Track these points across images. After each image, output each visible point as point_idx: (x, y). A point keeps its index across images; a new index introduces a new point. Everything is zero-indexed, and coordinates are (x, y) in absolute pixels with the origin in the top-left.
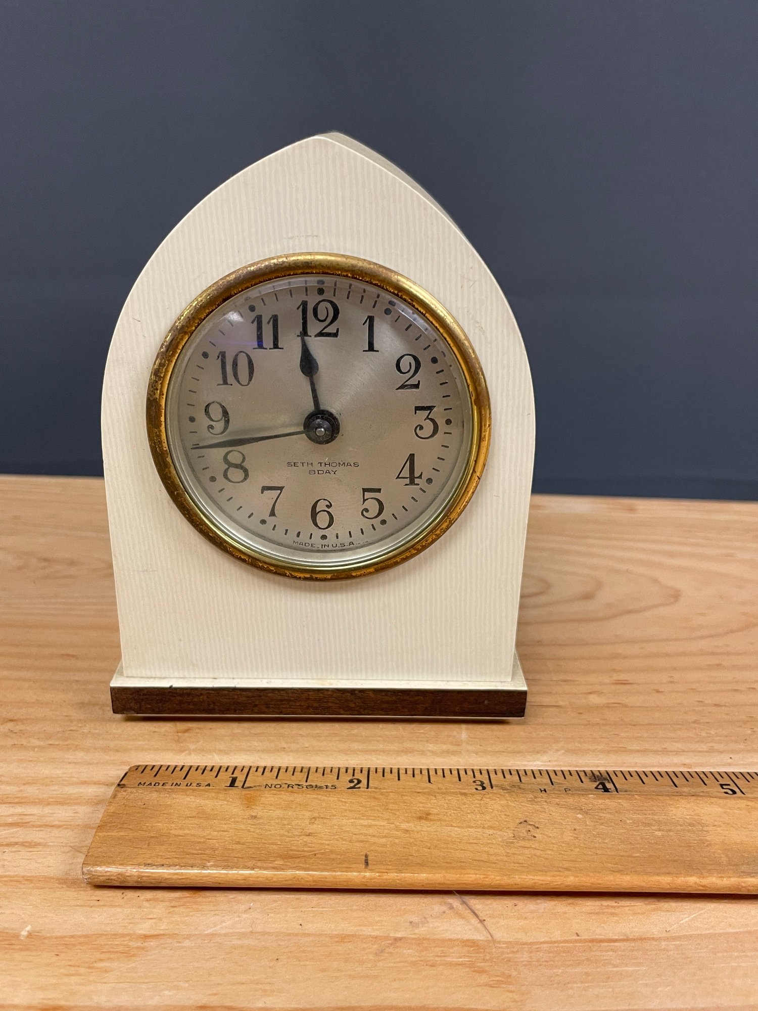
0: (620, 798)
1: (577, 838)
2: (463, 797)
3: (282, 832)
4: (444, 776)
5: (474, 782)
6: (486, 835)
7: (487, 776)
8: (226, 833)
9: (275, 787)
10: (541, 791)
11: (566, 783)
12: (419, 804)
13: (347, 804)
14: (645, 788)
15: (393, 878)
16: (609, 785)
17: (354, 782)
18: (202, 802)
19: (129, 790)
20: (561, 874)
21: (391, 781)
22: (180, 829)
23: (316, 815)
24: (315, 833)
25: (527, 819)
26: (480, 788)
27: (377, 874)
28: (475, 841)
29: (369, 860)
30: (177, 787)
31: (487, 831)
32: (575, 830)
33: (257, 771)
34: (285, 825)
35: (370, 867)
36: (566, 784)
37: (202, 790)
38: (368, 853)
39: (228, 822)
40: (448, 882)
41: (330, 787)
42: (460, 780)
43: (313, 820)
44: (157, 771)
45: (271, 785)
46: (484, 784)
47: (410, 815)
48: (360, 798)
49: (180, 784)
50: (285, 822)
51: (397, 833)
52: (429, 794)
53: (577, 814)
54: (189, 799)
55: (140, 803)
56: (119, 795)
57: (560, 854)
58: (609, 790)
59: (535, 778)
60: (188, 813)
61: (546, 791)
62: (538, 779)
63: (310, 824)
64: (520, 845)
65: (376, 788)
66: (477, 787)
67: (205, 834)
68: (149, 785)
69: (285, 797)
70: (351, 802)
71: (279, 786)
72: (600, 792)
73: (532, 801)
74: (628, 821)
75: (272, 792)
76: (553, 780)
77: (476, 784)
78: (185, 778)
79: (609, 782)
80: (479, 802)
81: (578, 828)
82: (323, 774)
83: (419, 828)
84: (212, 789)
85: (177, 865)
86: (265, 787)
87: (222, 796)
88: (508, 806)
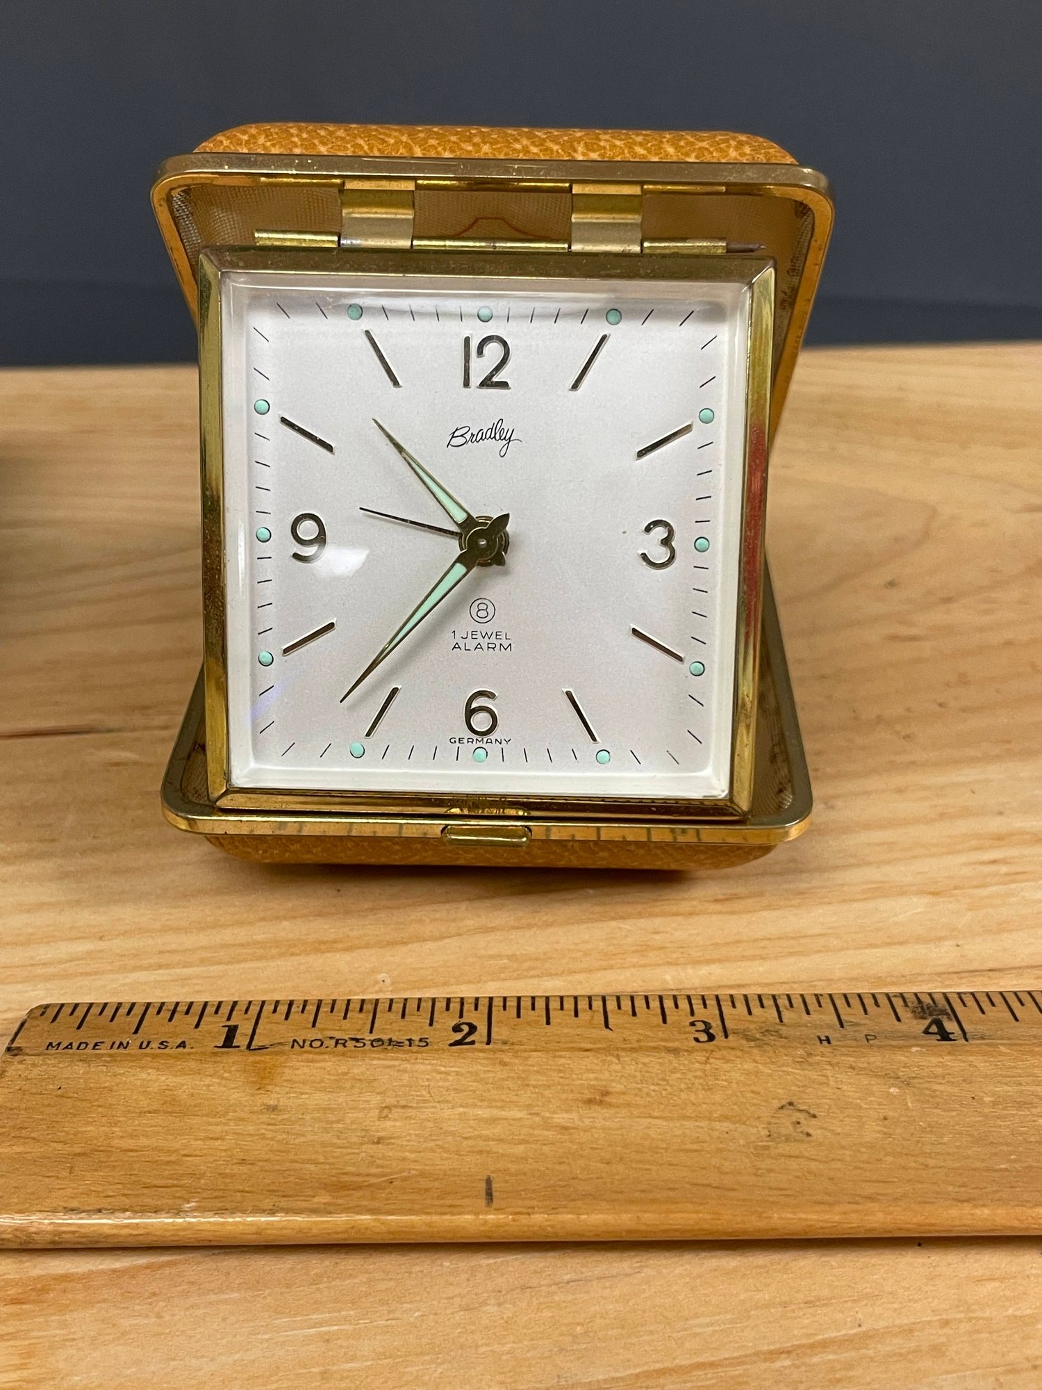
0: (971, 1053)
1: (890, 1135)
2: (671, 1057)
3: (327, 1137)
4: (634, 1014)
5: (692, 1024)
6: (715, 1134)
7: (717, 1012)
8: (219, 1142)
9: (311, 1045)
10: (821, 1041)
11: (868, 1022)
12: (588, 1073)
13: (450, 1078)
14: (1020, 1029)
15: (540, 1221)
16: (950, 1026)
17: (461, 1030)
18: (172, 1080)
19: (29, 1059)
20: (859, 1207)
21: (532, 1026)
22: (132, 1136)
23: (390, 1101)
24: (391, 1138)
25: (794, 1099)
26: (704, 1037)
27: (510, 1217)
28: (695, 1147)
29: (493, 1189)
30: (122, 1051)
31: (717, 1125)
32: (885, 1119)
33: (275, 1011)
34: (332, 1122)
35: (496, 1203)
36: (868, 1025)
37: (169, 1055)
38: (492, 1175)
39: (223, 1120)
40: (643, 1228)
41: (417, 1043)
42: (665, 1021)
43: (385, 1110)
44: (82, 1014)
45: (304, 1041)
46: (710, 1028)
47: (571, 1097)
49: (128, 1043)
50: (331, 1117)
51: (547, 1133)
52: (607, 1052)
53: (889, 1088)
54: (144, 1075)
55: (51, 1087)
56: (11, 1071)
57: (856, 1168)
58: (951, 1036)
59: (808, 1013)
60: (144, 1103)
61: (829, 1042)
62: (815, 1016)
63: (379, 1118)
64: (780, 1151)
65: (505, 1043)
66: (697, 1035)
67: (177, 1146)
68: (67, 1047)
69: (329, 1065)
70: (457, 1073)
71: (318, 1043)
72: (933, 1040)
73: (804, 1062)
74: (987, 1099)
75: (305, 1056)
76: (843, 1017)
77: (693, 1028)
78: (136, 1032)
79: (949, 1019)
80: (702, 1066)
81: (891, 1114)
82: (403, 1016)
83: (588, 1121)
84: (189, 1054)
85: (127, 1210)
86: (293, 1047)
87: (209, 1068)
88: (757, 1073)
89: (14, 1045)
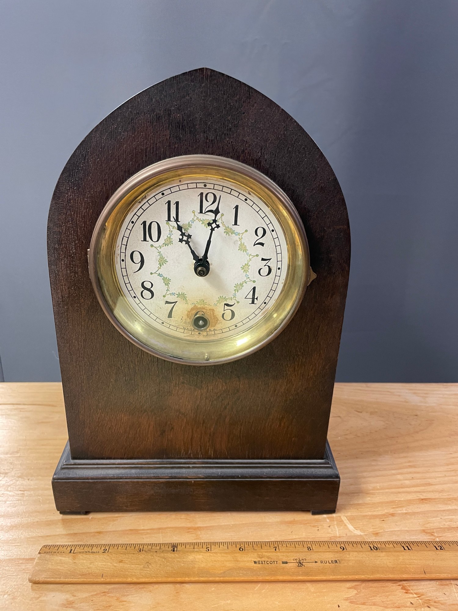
2: (133, 555)
3: (82, 567)
5: (139, 549)
7: (143, 546)
8: (66, 568)
17: (105, 550)
18: (61, 559)
21: (115, 549)
24: (90, 568)
25: (149, 561)
29: (103, 575)
30: (55, 553)
32: (161, 564)
33: (78, 546)
37: (61, 554)
39: (68, 564)
41: (98, 552)
42: (135, 548)
44: (50, 547)
47: (117, 561)
50: (83, 564)
51: (113, 567)
53: (163, 559)
54: (57, 558)
58: (175, 551)
60: (57, 562)
61: (157, 552)
63: (90, 564)
64: (144, 569)
65: (110, 552)
67: (61, 568)
68: (47, 552)
70: (102, 558)
71: (84, 552)
74: (176, 561)
75: (81, 554)
76: (161, 547)
79: (176, 547)
80: (137, 556)
84: (64, 553)
89: (40, 552)
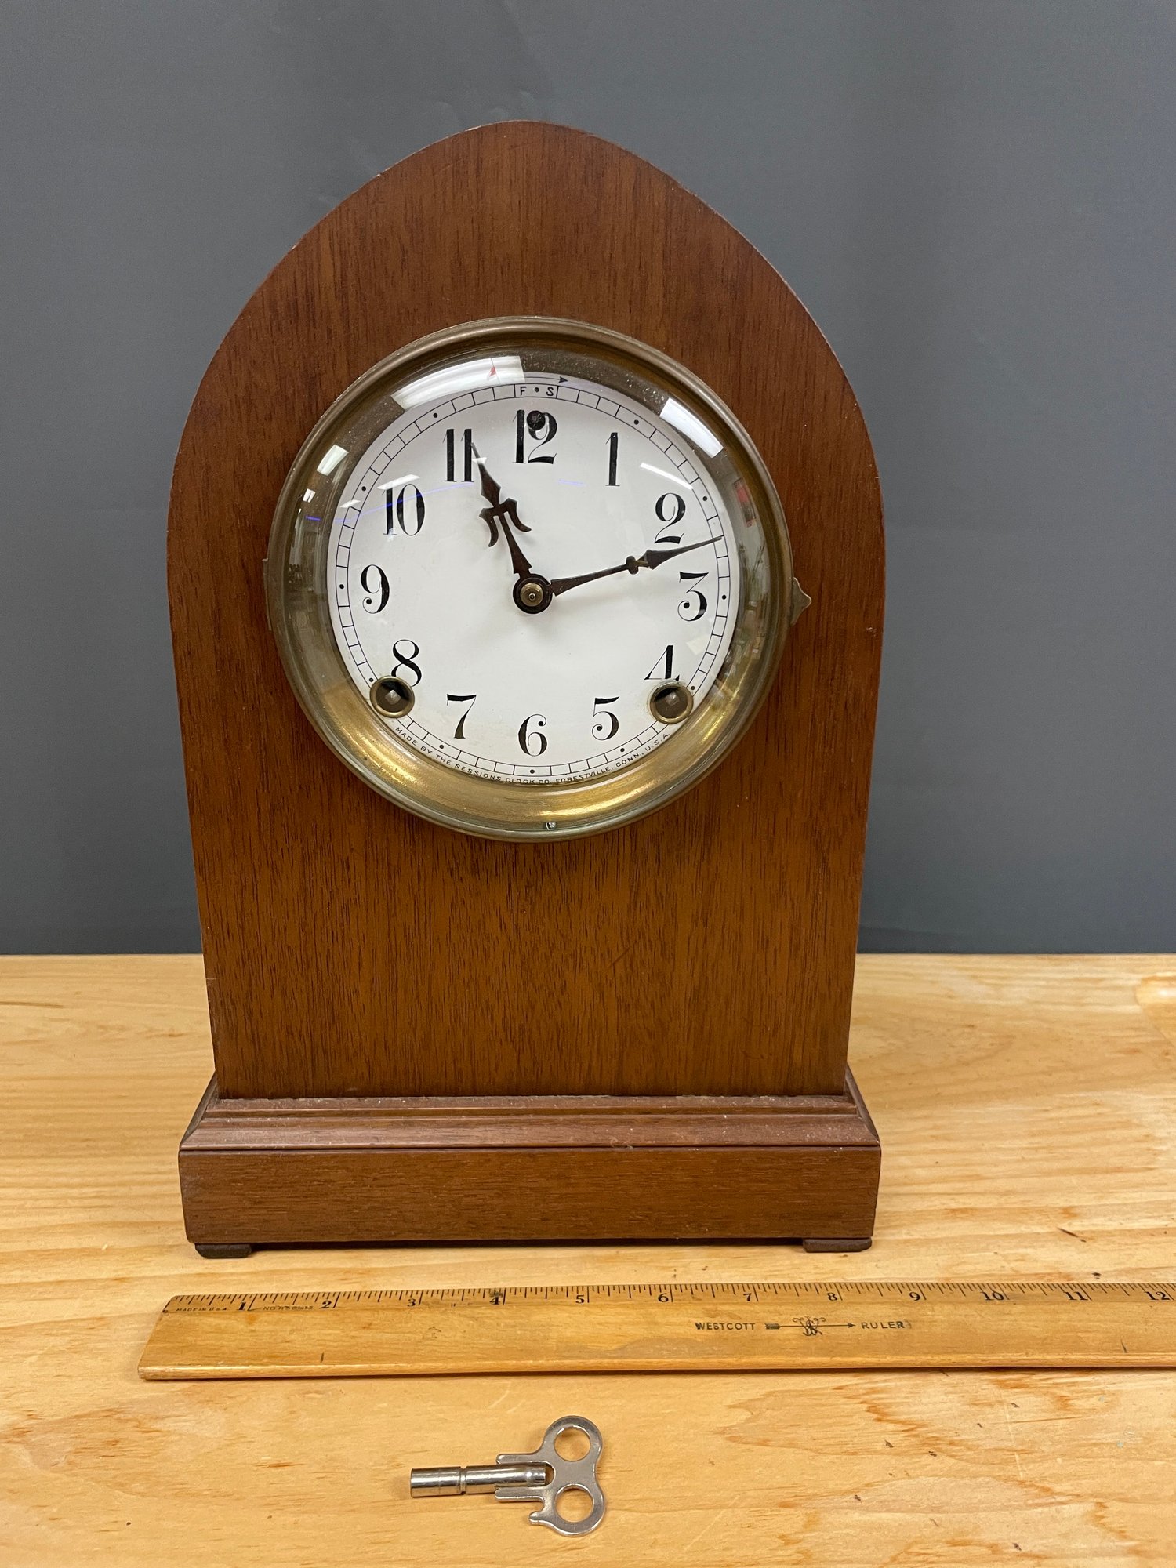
0: (504, 1309)
1: (464, 1337)
4: (390, 1298)
6: (404, 1338)
9: (271, 1310)
10: (452, 1305)
11: (473, 1298)
12: (366, 1317)
13: (318, 1320)
14: (526, 1300)
15: (338, 1368)
16: (501, 1300)
19: (171, 1314)
22: (204, 1340)
23: (294, 1328)
26: (411, 1305)
27: (328, 1367)
28: (396, 1342)
31: (406, 1335)
35: (324, 1362)
38: (325, 1352)
43: (292, 1332)
45: (268, 1308)
46: (415, 1302)
48: (327, 1316)
49: (206, 1309)
52: (374, 1310)
55: (177, 1324)
56: (164, 1319)
57: (449, 1348)
59: (453, 1295)
62: (455, 1296)
66: (409, 1305)
69: (276, 1316)
72: (492, 1305)
73: (443, 1313)
77: (409, 1302)
78: (209, 1305)
81: (467, 1331)
82: (306, 1299)
83: (361, 1334)
85: (200, 1365)
86: (264, 1310)
87: (233, 1317)
88: (425, 1317)
